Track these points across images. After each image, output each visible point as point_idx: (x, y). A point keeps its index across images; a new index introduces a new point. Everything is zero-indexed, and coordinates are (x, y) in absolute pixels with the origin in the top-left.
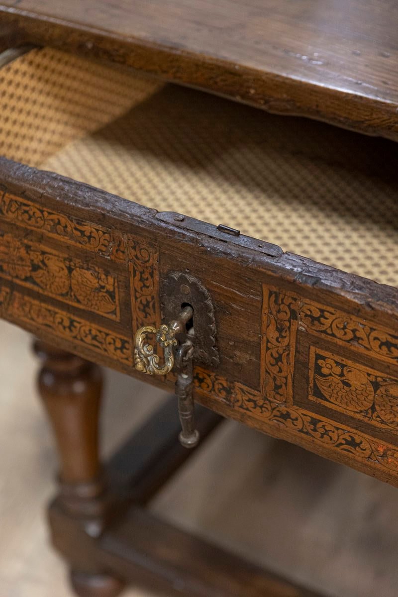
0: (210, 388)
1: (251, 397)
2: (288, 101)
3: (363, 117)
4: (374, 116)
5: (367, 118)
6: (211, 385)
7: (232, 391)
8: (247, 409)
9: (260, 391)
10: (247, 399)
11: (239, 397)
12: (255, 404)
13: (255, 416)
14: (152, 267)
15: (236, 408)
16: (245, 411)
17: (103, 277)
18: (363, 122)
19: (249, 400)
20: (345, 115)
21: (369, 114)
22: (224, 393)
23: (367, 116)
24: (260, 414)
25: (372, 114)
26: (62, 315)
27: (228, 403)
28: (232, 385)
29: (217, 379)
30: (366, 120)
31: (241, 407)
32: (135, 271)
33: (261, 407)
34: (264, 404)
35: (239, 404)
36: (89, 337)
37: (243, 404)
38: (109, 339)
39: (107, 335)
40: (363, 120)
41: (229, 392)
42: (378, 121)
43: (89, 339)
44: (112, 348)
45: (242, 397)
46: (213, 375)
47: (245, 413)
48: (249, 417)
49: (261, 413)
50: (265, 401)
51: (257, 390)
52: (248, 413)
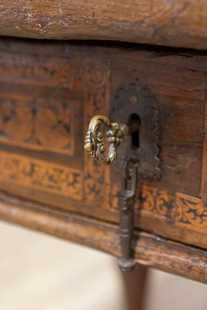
0: (152, 206)
1: (192, 207)
2: (62, 18)
3: (142, 14)
4: (155, 10)
5: (147, 14)
6: (152, 203)
7: (174, 204)
8: (188, 222)
9: (200, 198)
10: (187, 210)
11: (180, 210)
12: (196, 215)
13: (195, 229)
14: (104, 87)
15: (177, 224)
16: (185, 225)
17: (61, 110)
18: (142, 22)
19: (190, 211)
20: (122, 19)
21: (148, 8)
22: (165, 209)
23: (147, 11)
24: (200, 226)
25: (152, 8)
26: (25, 161)
27: (169, 220)
28: (173, 197)
29: (159, 194)
30: (146, 17)
31: (181, 221)
32: (89, 95)
33: (201, 216)
34: (204, 211)
35: (179, 218)
36: (47, 178)
37: (184, 217)
38: (63, 176)
39: (61, 171)
40: (142, 18)
41: (169, 205)
42: (158, 15)
43: (46, 182)
44: (64, 185)
45: (182, 209)
46: (155, 190)
47: (185, 227)
48: (189, 231)
49: (201, 223)
50: (205, 208)
51: (198, 197)
52: (189, 226)
